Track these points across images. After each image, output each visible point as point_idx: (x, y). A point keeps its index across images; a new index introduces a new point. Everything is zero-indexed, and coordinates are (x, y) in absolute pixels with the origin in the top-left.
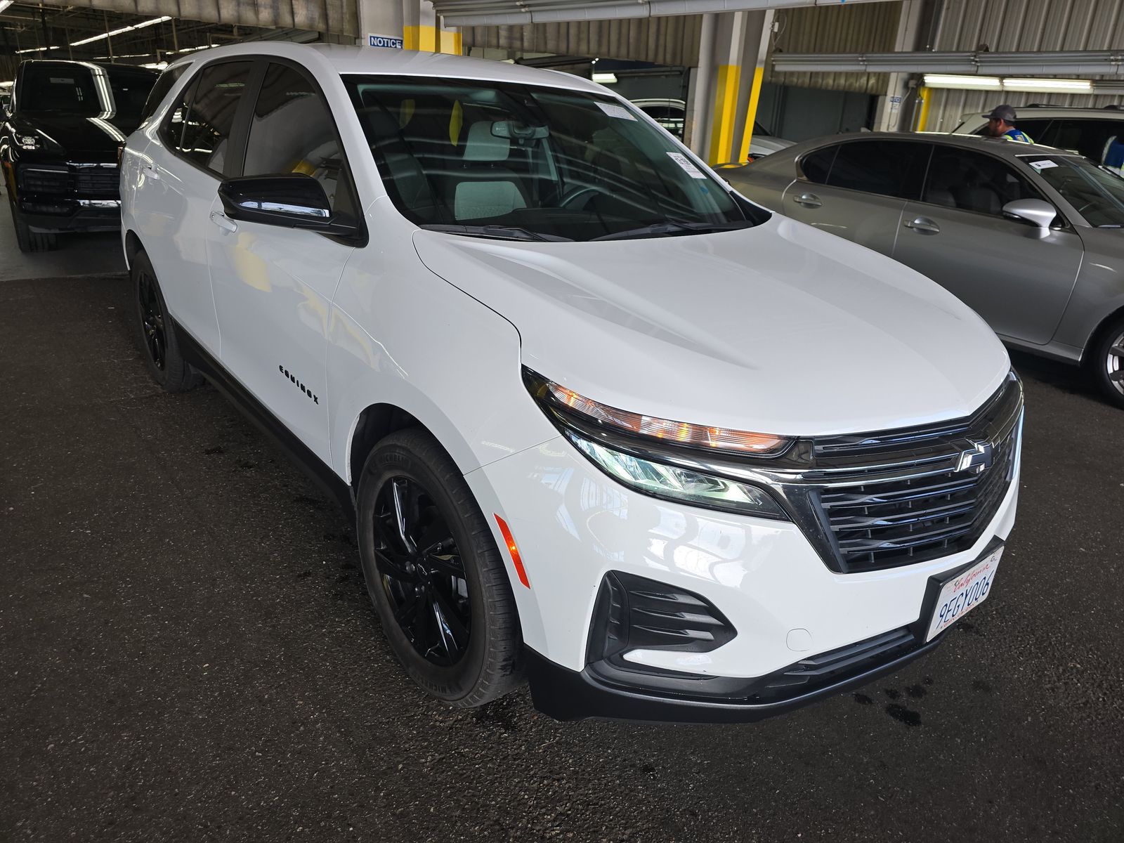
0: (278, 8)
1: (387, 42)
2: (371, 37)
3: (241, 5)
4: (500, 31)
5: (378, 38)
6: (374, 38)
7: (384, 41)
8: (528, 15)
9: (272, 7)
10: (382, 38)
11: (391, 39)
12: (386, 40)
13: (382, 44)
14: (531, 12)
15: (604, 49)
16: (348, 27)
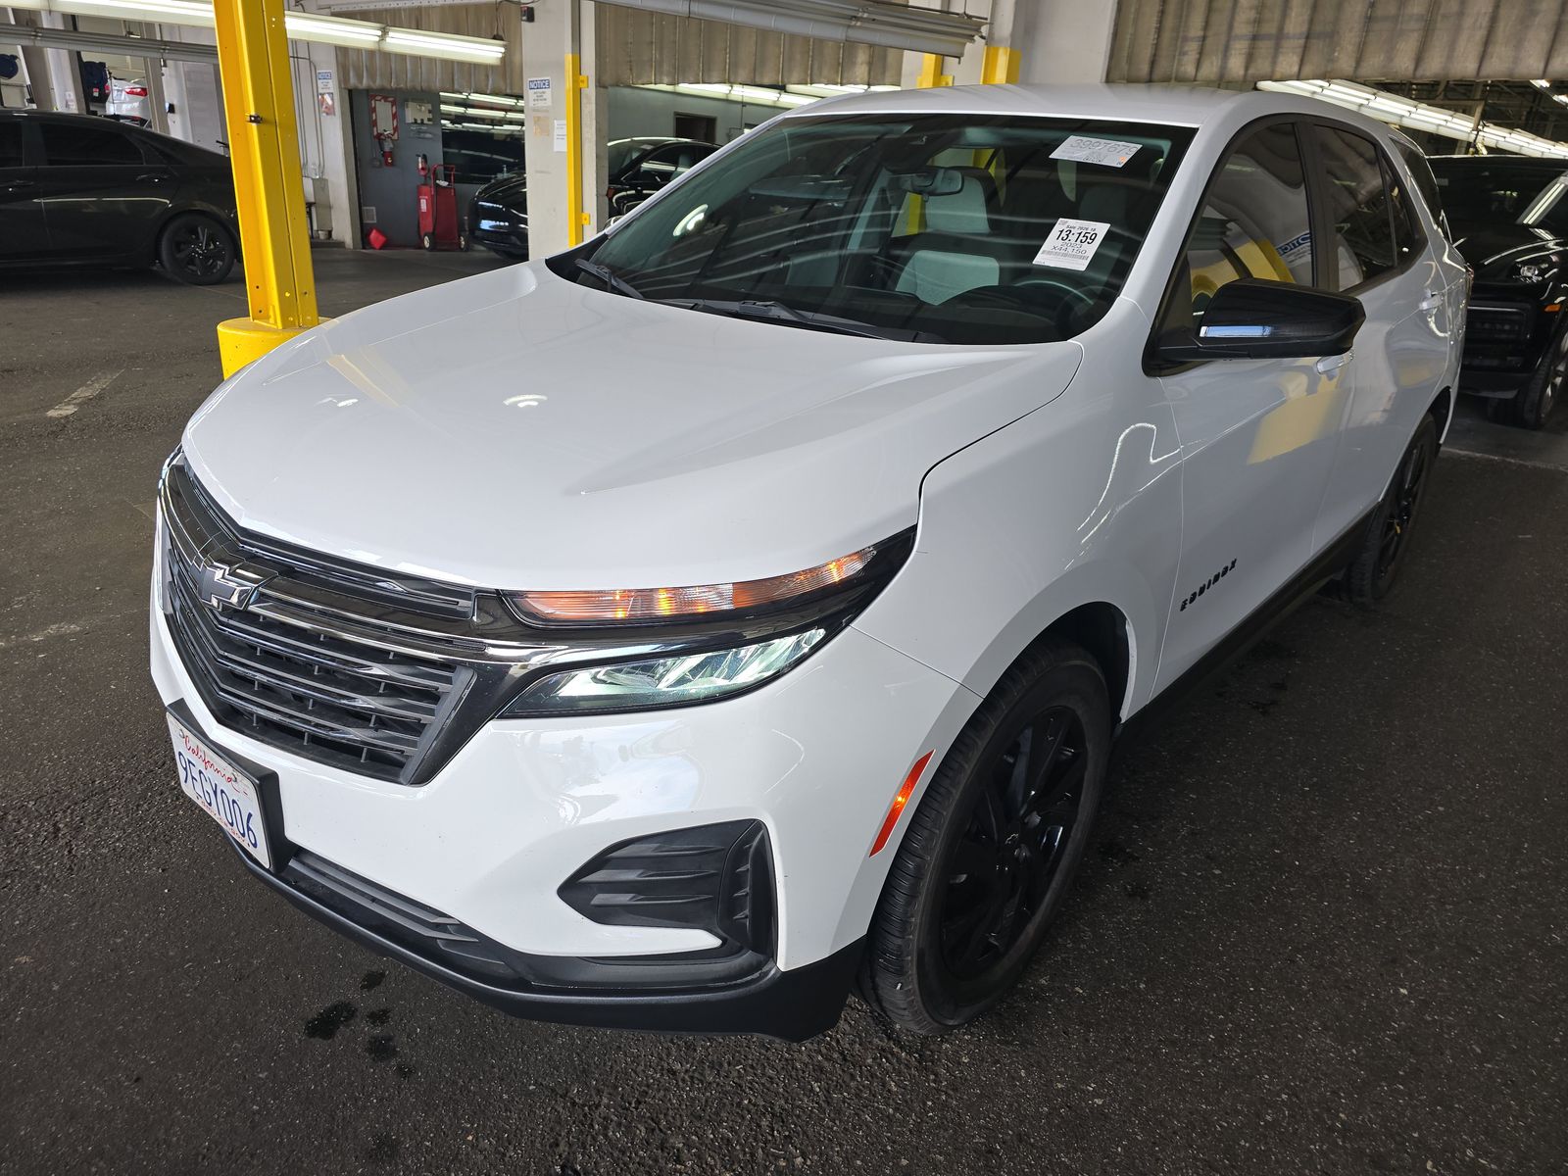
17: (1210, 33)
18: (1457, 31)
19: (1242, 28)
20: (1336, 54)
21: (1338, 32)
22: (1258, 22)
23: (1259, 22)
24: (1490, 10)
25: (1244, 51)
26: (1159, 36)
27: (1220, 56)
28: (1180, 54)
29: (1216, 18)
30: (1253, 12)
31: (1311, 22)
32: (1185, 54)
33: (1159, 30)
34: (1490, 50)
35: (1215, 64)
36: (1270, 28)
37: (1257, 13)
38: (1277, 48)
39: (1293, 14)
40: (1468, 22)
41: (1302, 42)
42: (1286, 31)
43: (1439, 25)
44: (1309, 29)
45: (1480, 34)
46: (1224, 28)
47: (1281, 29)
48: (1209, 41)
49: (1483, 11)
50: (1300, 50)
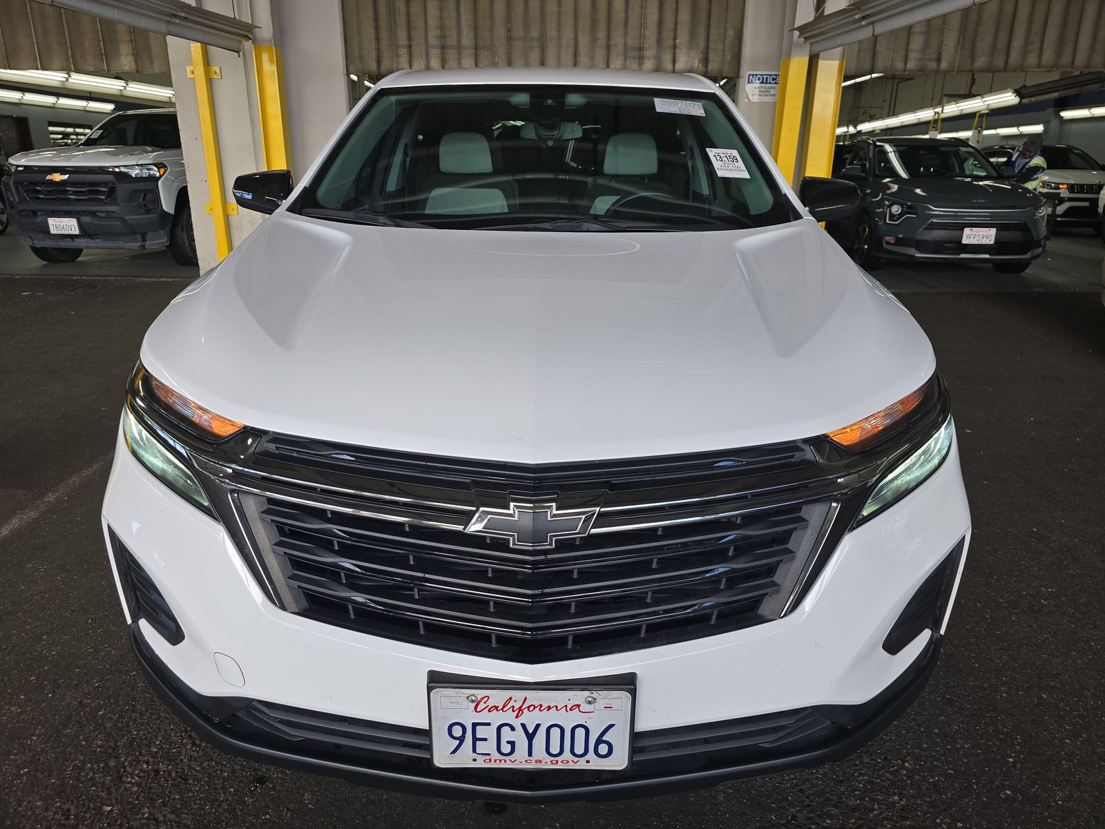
0: (660, 58)
1: (767, 78)
2: (749, 75)
3: (628, 59)
4: (910, 54)
5: (756, 75)
6: (753, 75)
7: (763, 78)
8: (870, 28)
9: (655, 58)
10: (762, 75)
11: (771, 75)
12: (765, 77)
13: (761, 81)
14: (872, 23)
15: (1066, 59)
16: (727, 67)
17: (413, 43)
18: (559, 47)
19: (433, 41)
20: (496, 59)
21: (494, 46)
22: (442, 37)
23: (444, 37)
24: (573, 36)
25: (438, 56)
26: (378, 44)
27: (424, 59)
28: (396, 56)
29: (415, 33)
30: (439, 31)
31: (476, 38)
32: (400, 56)
33: (377, 39)
34: (578, 59)
35: (422, 63)
36: (452, 41)
37: (441, 31)
38: (460, 54)
39: (465, 34)
40: (564, 43)
41: (473, 51)
42: (462, 44)
43: (549, 44)
44: (476, 43)
45: (571, 50)
46: (423, 40)
47: (459, 42)
48: (414, 48)
49: (570, 37)
50: (473, 56)
